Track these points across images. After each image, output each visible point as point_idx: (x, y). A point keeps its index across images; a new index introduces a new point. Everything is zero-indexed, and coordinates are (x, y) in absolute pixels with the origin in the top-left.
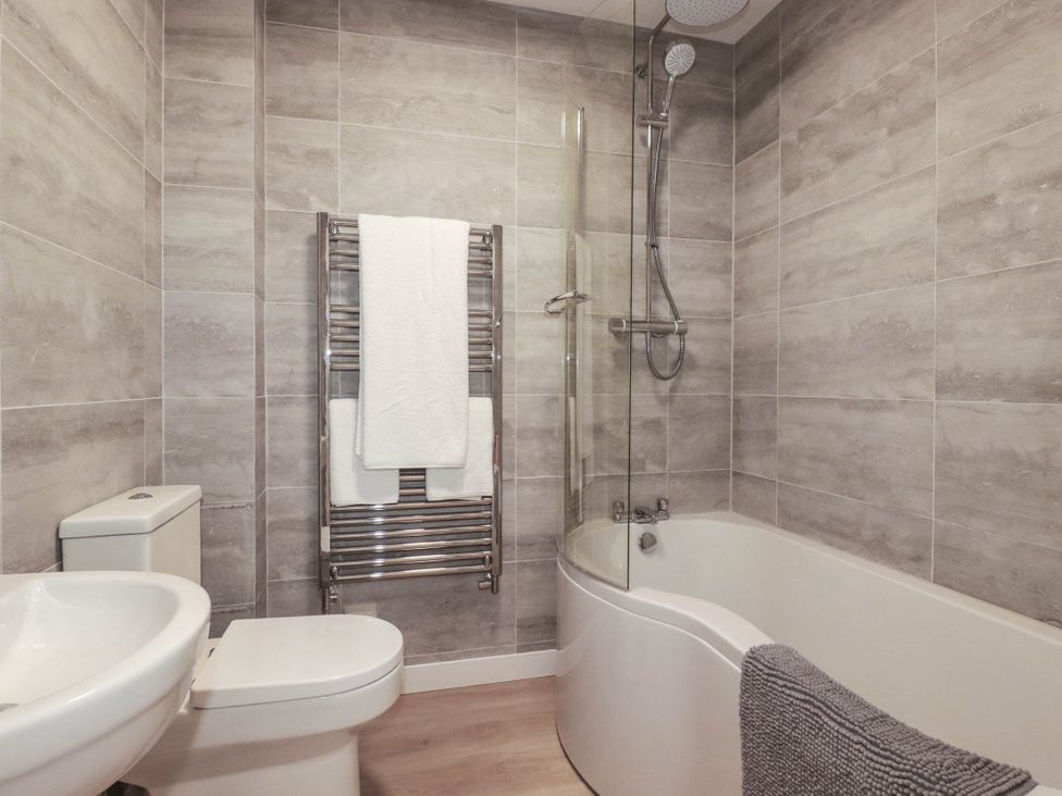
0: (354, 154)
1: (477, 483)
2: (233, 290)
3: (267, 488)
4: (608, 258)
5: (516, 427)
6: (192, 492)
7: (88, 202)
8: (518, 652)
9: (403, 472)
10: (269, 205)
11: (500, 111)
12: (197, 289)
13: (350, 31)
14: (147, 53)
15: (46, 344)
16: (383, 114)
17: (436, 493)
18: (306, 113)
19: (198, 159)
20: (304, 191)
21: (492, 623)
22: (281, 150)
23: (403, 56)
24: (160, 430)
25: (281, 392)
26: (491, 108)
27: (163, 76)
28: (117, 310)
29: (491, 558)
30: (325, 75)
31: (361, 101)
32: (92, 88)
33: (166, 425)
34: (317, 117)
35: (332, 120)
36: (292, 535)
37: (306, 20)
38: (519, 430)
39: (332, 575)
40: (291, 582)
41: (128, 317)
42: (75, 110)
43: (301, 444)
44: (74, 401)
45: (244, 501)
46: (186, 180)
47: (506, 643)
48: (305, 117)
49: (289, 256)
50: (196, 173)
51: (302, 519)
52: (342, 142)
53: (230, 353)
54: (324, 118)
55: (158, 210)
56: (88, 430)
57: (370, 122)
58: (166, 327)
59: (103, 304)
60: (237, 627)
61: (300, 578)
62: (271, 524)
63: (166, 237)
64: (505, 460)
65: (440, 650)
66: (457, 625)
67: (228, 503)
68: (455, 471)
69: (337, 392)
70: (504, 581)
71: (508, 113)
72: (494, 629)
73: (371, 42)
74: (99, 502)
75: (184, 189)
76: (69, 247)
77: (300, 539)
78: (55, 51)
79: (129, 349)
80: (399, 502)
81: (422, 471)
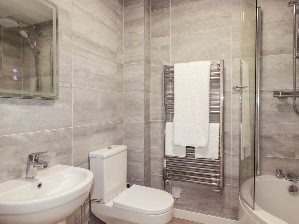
0: (175, 45)
1: (213, 154)
2: (139, 91)
3: (151, 147)
4: (274, 66)
5: (231, 134)
6: (124, 147)
7: (98, 75)
8: (232, 219)
9: (187, 147)
10: (152, 65)
11: (225, 17)
12: (131, 92)
13: (174, 6)
14: (118, 32)
15: (85, 111)
16: (183, 30)
17: (198, 156)
18: (162, 35)
19: (131, 56)
20: (161, 59)
21: (221, 206)
22: (155, 48)
23: (190, 9)
24: (123, 130)
25: (155, 119)
26: (221, 17)
27: (124, 36)
28: (108, 100)
29: (219, 182)
30: (167, 22)
31: (177, 27)
32: (99, 47)
33: (125, 128)
34: (164, 36)
35: (168, 36)
36: (157, 162)
37: (161, 7)
38: (232, 135)
39: (167, 176)
40: (157, 176)
41: (111, 101)
42: (94, 54)
43: (160, 135)
44: (94, 124)
45: (141, 151)
46: (129, 63)
47: (227, 214)
48: (161, 37)
49: (157, 79)
50: (131, 60)
51: (160, 158)
52: (171, 42)
53: (138, 109)
54: (166, 36)
55: (123, 72)
56: (98, 131)
57: (180, 33)
58: (124, 103)
59: (103, 99)
60: (134, 187)
61: (160, 175)
62: (152, 158)
63: (125, 79)
64: (227, 147)
65: (202, 209)
66: (208, 203)
67: (138, 151)
68: (205, 149)
69: (169, 120)
70: (226, 191)
71: (228, 17)
72: (222, 208)
73: (180, 7)
74: (102, 148)
75: (128, 65)
76: (92, 87)
77: (159, 163)
78: (88, 42)
79: (112, 110)
80: (186, 157)
81: (194, 148)
